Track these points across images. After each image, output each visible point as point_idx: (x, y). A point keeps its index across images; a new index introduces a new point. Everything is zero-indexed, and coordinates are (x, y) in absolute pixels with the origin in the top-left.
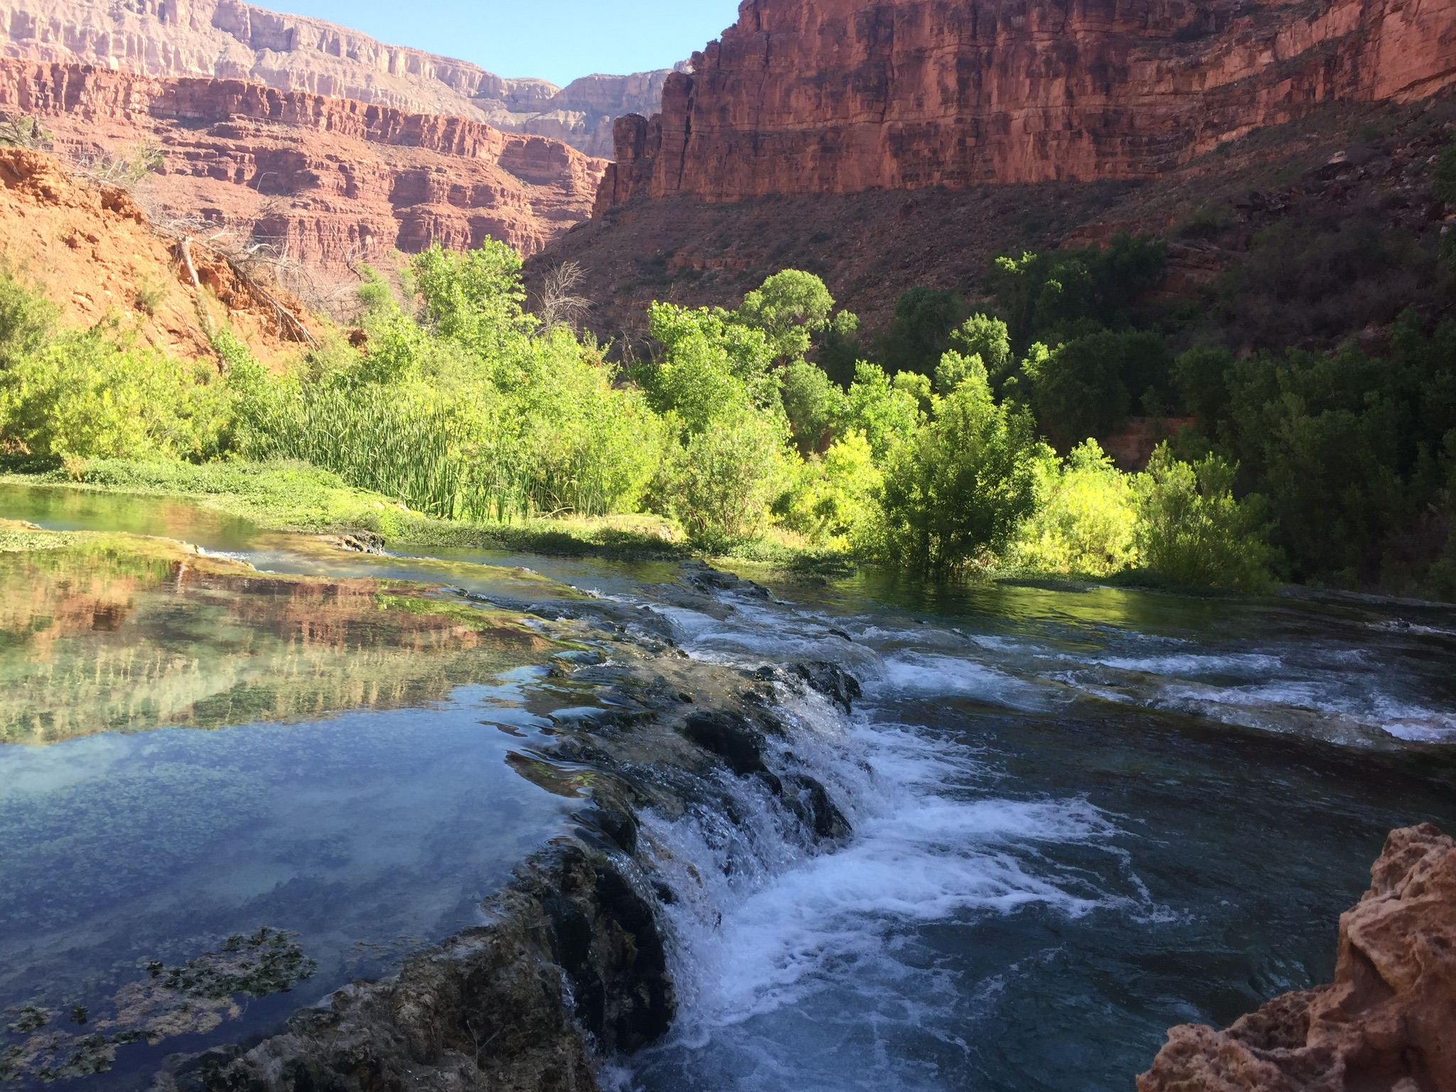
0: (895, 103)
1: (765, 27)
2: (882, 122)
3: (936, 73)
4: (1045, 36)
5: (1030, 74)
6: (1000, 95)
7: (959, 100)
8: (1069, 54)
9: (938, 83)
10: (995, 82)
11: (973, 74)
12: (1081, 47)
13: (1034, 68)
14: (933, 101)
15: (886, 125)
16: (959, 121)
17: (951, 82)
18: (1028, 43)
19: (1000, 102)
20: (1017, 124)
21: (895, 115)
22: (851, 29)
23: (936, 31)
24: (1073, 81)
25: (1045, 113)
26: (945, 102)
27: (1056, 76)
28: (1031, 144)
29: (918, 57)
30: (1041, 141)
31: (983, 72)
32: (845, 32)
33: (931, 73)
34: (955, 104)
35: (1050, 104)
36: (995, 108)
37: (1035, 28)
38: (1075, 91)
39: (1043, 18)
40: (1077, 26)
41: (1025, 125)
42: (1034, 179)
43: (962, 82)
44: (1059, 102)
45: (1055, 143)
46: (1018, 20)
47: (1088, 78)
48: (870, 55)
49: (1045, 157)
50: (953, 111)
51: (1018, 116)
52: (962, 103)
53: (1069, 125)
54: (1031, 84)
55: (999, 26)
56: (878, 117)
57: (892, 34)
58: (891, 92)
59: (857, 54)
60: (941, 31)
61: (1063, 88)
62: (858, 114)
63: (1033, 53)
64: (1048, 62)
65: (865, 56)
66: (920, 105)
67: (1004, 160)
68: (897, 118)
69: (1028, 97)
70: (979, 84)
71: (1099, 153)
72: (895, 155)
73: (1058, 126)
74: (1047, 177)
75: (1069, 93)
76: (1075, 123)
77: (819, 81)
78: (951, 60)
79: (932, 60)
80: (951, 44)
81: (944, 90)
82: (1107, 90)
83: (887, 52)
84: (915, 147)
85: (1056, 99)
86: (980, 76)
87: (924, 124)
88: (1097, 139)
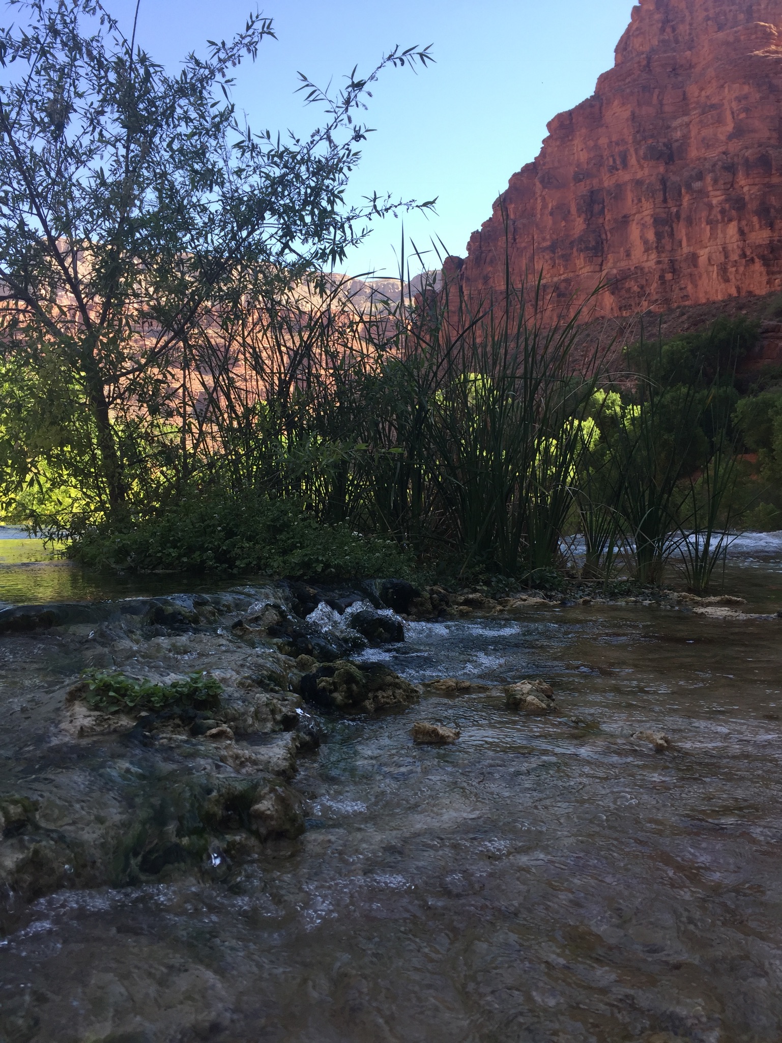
0: (609, 256)
1: (512, 216)
2: (601, 270)
3: (638, 231)
4: (718, 193)
5: (709, 222)
6: (689, 240)
7: (657, 248)
8: (739, 204)
9: (641, 237)
10: (684, 232)
11: (667, 228)
12: (747, 198)
13: (712, 217)
14: (638, 252)
15: (604, 273)
16: (659, 262)
17: (651, 236)
18: (706, 200)
19: (688, 245)
20: (702, 260)
21: (610, 264)
22: (573, 210)
23: (636, 202)
24: (744, 223)
25: (724, 248)
26: (647, 250)
27: (730, 220)
28: (715, 273)
29: (625, 221)
30: (723, 270)
31: (674, 225)
32: (569, 212)
33: (635, 232)
34: (655, 251)
35: (727, 241)
36: (686, 249)
37: (710, 188)
38: (746, 229)
39: (715, 181)
40: (742, 183)
41: (709, 260)
42: (720, 297)
43: (659, 235)
44: (734, 239)
45: (734, 269)
46: (697, 185)
47: (755, 219)
48: (588, 225)
49: (727, 280)
50: (653, 256)
51: (703, 254)
52: (659, 249)
53: (744, 255)
54: (711, 228)
55: (683, 191)
56: (598, 268)
57: (603, 208)
58: (606, 249)
59: (579, 225)
60: (640, 201)
61: (736, 229)
62: (583, 268)
63: (710, 207)
64: (723, 212)
65: (584, 226)
66: (628, 255)
67: (696, 286)
68: (611, 267)
69: (710, 238)
70: (672, 235)
71: (768, 273)
72: (613, 293)
73: (735, 257)
74: (730, 295)
75: (741, 232)
76: (748, 253)
77: (552, 248)
78: (649, 220)
79: (635, 222)
80: (648, 210)
81: (646, 242)
82: (771, 226)
83: (601, 221)
84: (627, 285)
85: (731, 237)
86: (672, 229)
87: (633, 268)
88: (766, 262)
